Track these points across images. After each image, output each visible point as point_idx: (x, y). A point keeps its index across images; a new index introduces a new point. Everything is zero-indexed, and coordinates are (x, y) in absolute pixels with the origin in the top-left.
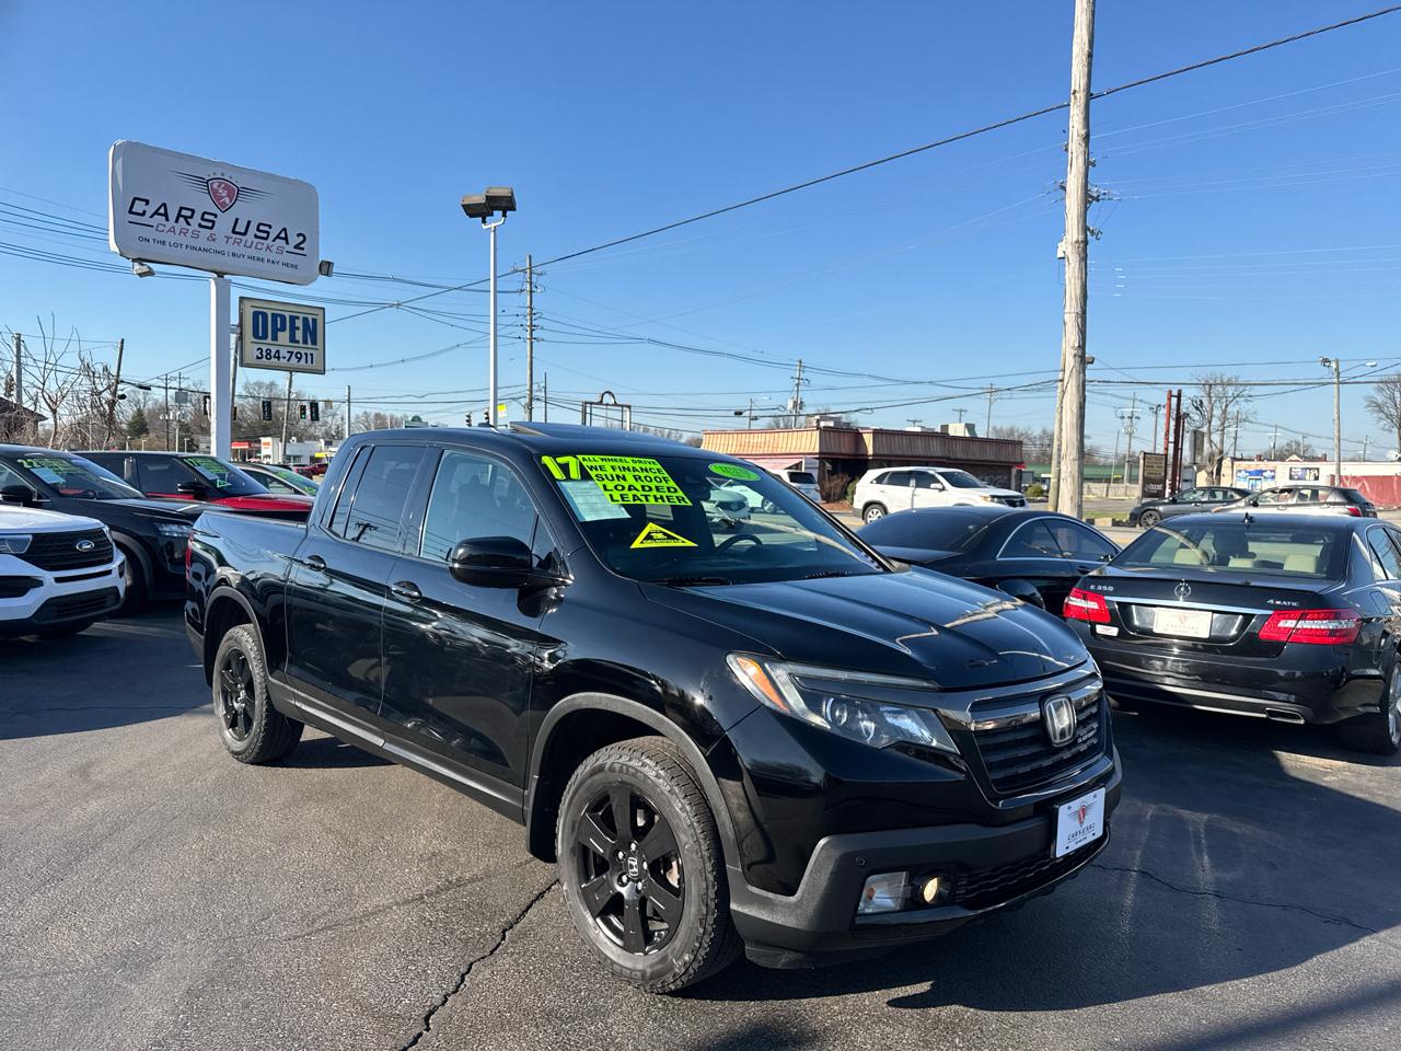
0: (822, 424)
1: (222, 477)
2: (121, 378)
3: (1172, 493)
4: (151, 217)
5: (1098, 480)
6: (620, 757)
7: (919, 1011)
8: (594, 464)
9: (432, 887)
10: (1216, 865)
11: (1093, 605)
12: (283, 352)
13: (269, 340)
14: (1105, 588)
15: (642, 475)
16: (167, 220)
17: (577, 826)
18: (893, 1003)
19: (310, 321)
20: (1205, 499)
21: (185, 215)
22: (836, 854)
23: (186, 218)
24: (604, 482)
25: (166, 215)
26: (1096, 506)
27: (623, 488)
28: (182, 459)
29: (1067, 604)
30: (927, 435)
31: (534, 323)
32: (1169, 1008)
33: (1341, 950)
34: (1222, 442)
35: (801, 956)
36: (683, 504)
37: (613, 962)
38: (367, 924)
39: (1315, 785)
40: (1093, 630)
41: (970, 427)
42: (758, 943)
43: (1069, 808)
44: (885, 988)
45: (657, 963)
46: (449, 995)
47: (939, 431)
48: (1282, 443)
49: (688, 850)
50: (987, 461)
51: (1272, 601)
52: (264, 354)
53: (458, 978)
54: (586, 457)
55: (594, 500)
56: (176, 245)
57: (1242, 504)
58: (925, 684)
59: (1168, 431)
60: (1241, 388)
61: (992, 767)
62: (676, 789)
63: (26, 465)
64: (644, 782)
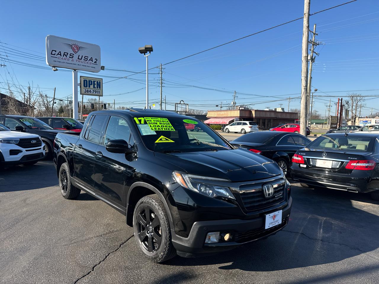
0: (241, 109)
1: (74, 124)
2: (55, 98)
3: (339, 127)
4: (57, 55)
5: (320, 124)
6: (147, 199)
7: (227, 270)
8: (148, 120)
9: (105, 233)
10: (324, 232)
11: (300, 159)
12: (92, 91)
13: (88, 87)
14: (303, 154)
15: (162, 123)
16: (61, 56)
17: (137, 217)
18: (220, 268)
19: (99, 82)
20: (348, 129)
21: (65, 54)
22: (198, 226)
23: (66, 55)
24: (150, 125)
25: (61, 55)
26: (318, 131)
27: (156, 126)
28: (63, 119)
29: (293, 158)
30: (271, 111)
31: (162, 82)
32: (298, 272)
33: (354, 257)
34: (356, 113)
35: (191, 254)
36: (173, 130)
37: (145, 254)
38: (85, 242)
39: (360, 210)
40: (299, 166)
41: (283, 109)
42: (179, 250)
43: (270, 215)
44: (219, 264)
45: (155, 255)
46: (101, 262)
47: (274, 110)
48: (374, 113)
49: (162, 225)
50: (288, 118)
51: (349, 158)
52: (87, 91)
53: (105, 257)
54: (147, 118)
55: (147, 129)
56: (63, 63)
57: (358, 130)
58: (227, 180)
59: (338, 110)
60: (362, 98)
61: (246, 203)
62: (160, 208)
63: (22, 121)
64: (152, 206)
